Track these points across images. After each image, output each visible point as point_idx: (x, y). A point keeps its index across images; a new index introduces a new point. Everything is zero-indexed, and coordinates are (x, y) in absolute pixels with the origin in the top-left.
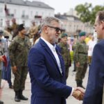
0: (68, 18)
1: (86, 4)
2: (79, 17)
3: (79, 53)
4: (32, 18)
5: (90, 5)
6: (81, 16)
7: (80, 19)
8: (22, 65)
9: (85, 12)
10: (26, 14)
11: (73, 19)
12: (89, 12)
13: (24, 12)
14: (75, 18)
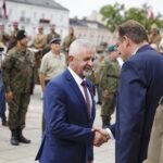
0: (89, 25)
2: (105, 23)
4: (35, 22)
5: (123, 7)
6: (109, 22)
7: (106, 27)
8: (21, 91)
9: (114, 16)
10: (26, 16)
11: (96, 26)
12: (120, 17)
13: (23, 12)
14: (100, 25)
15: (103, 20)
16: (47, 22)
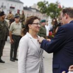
0: (32, 10)
1: (45, 1)
2: (39, 9)
3: (41, 33)
4: (8, 8)
6: (41, 9)
7: (40, 11)
9: (43, 7)
10: (4, 5)
11: (35, 11)
12: (46, 7)
13: (3, 3)
14: (37, 10)
15: (39, 8)
16: (14, 8)
